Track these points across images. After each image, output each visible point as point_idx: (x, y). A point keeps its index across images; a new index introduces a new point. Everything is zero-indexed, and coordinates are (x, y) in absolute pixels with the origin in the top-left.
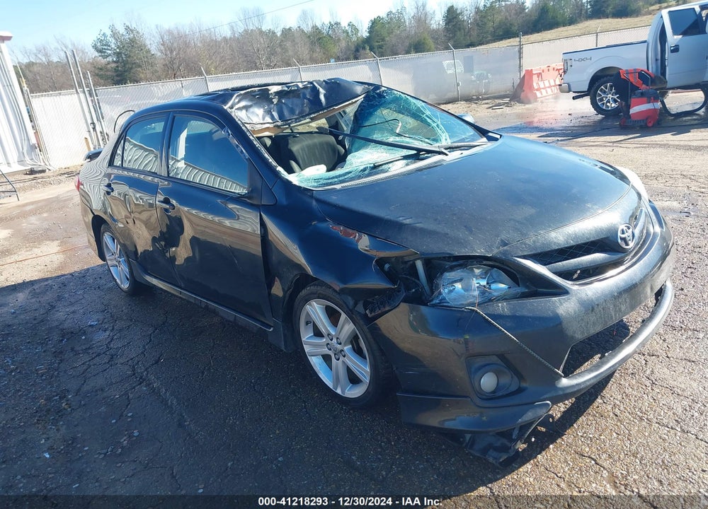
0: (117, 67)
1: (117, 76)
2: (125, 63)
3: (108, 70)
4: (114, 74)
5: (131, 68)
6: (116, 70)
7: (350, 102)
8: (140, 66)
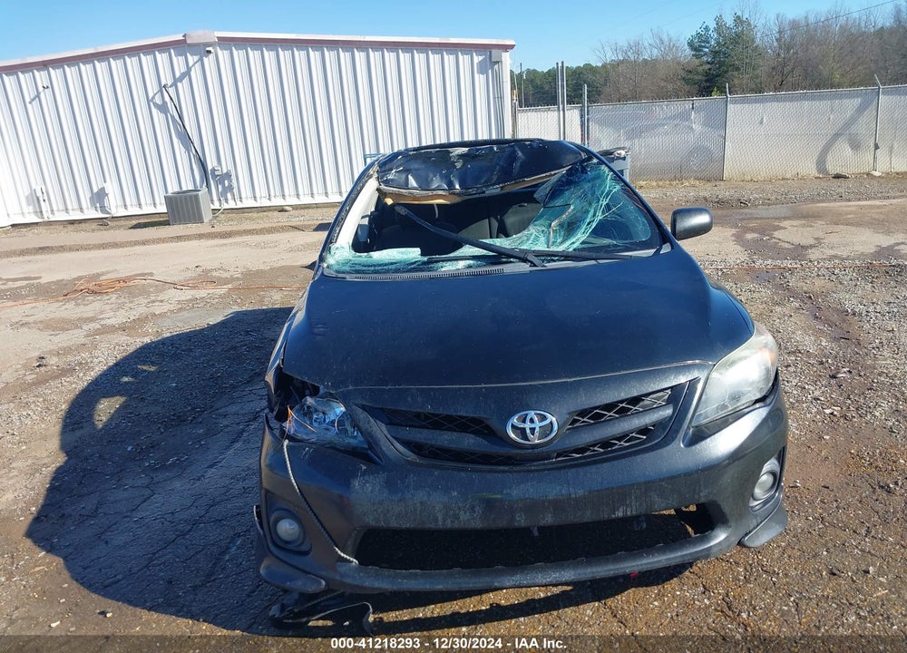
0: (710, 69)
1: (706, 81)
2: (721, 64)
3: (697, 74)
4: (704, 78)
5: (726, 72)
6: (706, 73)
7: (548, 174)
8: (737, 69)
